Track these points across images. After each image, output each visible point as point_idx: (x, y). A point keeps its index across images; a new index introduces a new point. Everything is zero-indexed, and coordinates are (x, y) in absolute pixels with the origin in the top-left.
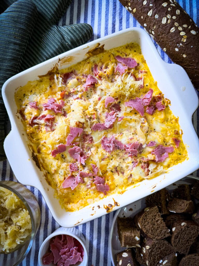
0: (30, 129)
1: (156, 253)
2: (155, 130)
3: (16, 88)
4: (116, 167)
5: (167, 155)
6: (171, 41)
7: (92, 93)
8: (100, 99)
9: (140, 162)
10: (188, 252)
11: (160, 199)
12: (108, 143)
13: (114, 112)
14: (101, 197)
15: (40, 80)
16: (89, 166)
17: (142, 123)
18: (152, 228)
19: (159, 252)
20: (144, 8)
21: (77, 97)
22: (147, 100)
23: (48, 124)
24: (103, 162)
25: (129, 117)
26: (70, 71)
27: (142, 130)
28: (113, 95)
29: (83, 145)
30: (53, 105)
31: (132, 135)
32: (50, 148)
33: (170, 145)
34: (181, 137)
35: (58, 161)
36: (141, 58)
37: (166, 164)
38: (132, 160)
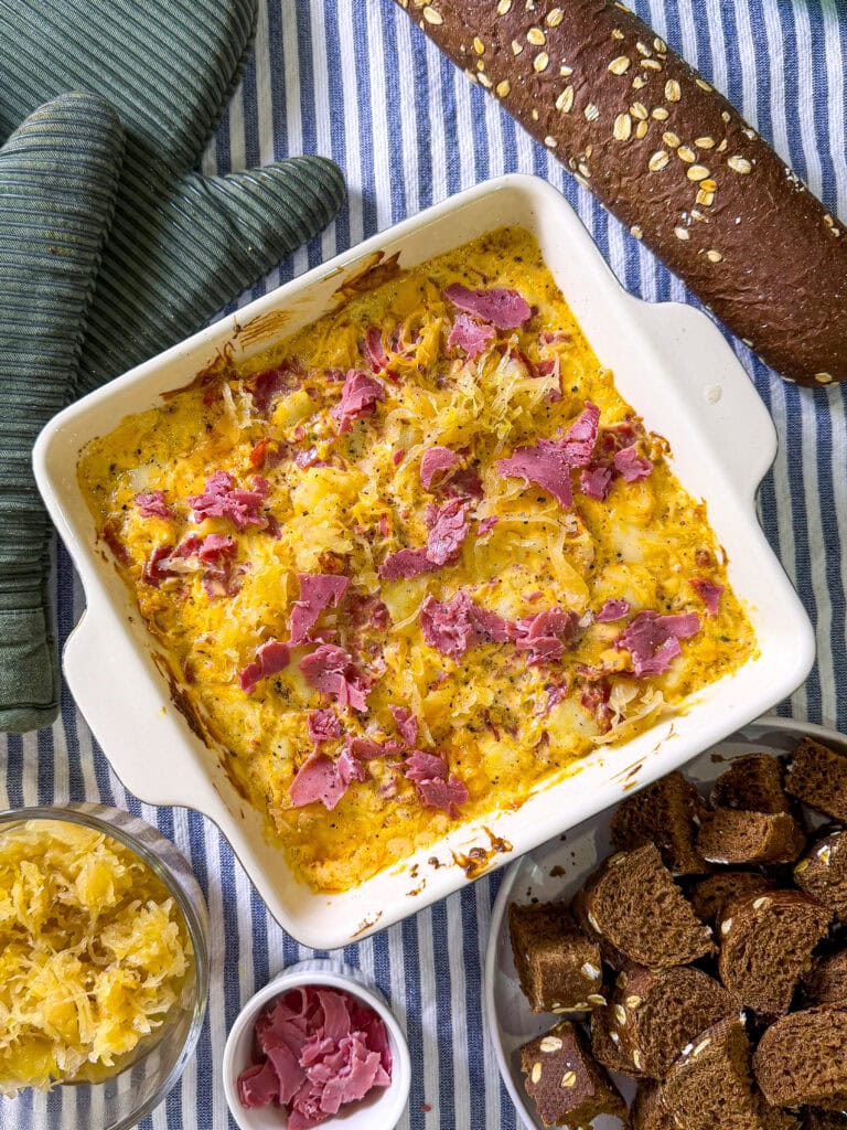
0: (150, 595)
1: (666, 1018)
2: (619, 555)
3: (81, 447)
4: (487, 711)
5: (675, 648)
6: (658, 203)
7: (369, 435)
8: (399, 458)
9: (576, 684)
10: (786, 1006)
11: (665, 818)
12: (446, 623)
13: (460, 503)
14: (440, 828)
15: (166, 406)
16: (384, 714)
17: (571, 535)
18: (642, 928)
19: (676, 1014)
20: (540, 81)
21: (313, 457)
22: (582, 446)
23: (214, 570)
24: (433, 696)
25: (516, 518)
26: (278, 360)
27: (571, 563)
28: (448, 438)
29: (351, 638)
30: (226, 498)
31: (537, 581)
32: (229, 662)
33: (682, 609)
34: (723, 574)
35: (264, 707)
36: (543, 284)
37: (673, 681)
38: (543, 678)
